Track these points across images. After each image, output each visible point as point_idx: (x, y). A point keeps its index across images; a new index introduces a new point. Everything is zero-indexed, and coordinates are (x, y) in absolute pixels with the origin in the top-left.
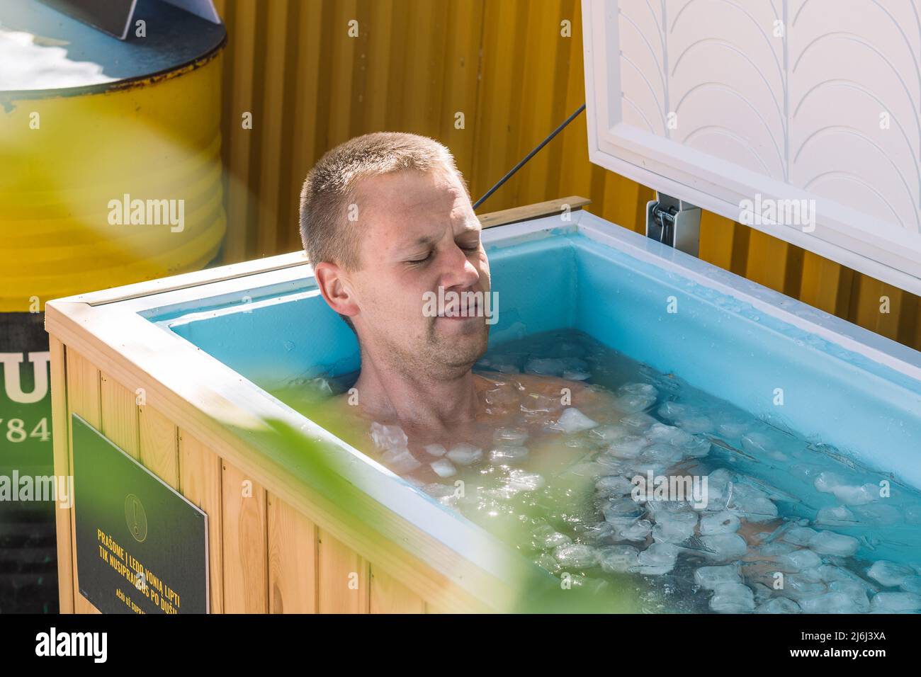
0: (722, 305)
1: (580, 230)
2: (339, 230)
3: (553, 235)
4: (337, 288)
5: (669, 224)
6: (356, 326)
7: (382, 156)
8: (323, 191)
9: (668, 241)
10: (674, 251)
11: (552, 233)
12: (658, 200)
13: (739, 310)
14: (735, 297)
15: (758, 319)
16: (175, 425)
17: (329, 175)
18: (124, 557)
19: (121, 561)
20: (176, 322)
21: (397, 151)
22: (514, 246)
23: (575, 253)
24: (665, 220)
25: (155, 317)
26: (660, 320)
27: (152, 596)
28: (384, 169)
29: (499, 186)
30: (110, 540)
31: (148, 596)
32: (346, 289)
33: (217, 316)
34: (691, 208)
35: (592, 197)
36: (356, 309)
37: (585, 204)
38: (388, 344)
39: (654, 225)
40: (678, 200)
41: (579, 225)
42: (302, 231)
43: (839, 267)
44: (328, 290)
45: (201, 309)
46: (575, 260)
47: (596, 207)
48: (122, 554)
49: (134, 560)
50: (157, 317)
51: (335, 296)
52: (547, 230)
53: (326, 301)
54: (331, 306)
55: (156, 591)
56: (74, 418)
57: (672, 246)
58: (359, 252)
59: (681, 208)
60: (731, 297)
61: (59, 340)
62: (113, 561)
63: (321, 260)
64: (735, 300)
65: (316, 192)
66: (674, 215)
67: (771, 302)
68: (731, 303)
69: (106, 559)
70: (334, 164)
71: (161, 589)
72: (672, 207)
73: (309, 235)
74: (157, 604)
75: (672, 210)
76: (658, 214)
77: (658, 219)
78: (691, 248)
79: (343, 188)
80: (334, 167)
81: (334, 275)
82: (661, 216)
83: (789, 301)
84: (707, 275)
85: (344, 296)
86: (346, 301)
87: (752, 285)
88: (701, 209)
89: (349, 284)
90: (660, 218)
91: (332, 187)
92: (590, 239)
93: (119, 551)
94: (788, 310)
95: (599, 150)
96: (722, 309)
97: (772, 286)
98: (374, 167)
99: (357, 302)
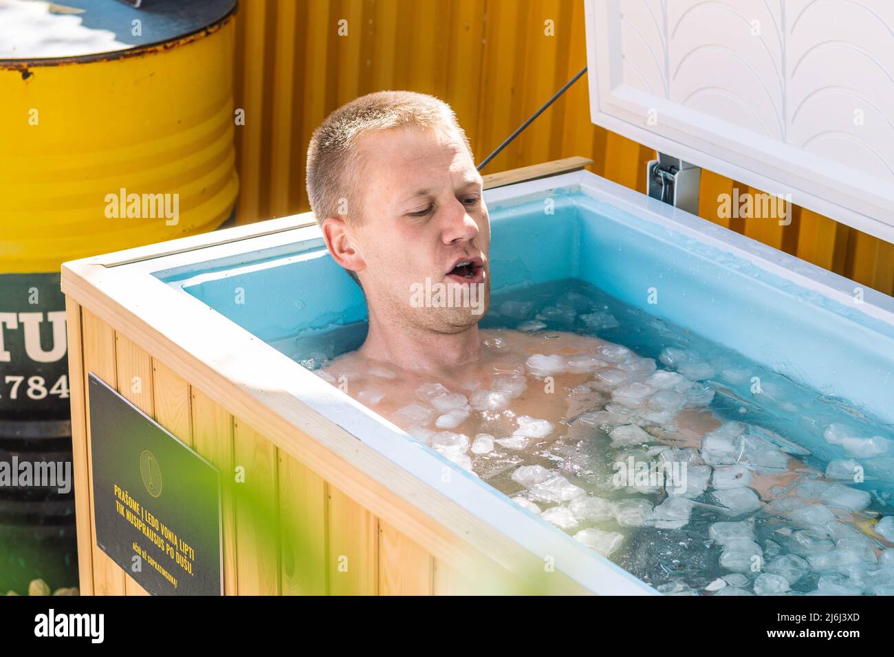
0: (722, 262)
1: (583, 190)
2: (343, 185)
3: (555, 195)
4: (344, 242)
5: (670, 183)
6: (362, 283)
7: (384, 112)
8: (327, 147)
9: (668, 199)
10: (674, 209)
11: (556, 193)
12: (658, 159)
13: (738, 267)
14: (735, 255)
15: (757, 275)
16: (188, 384)
17: (333, 132)
18: (140, 512)
19: (137, 516)
20: (189, 283)
21: (399, 108)
22: (518, 206)
23: (578, 212)
24: (666, 179)
25: (167, 278)
26: (661, 277)
27: (168, 550)
28: (386, 124)
29: (503, 147)
30: (126, 495)
31: (163, 549)
32: (351, 245)
33: (228, 276)
34: (691, 167)
35: (594, 157)
36: (362, 264)
37: (588, 164)
38: (391, 300)
39: (654, 185)
40: (677, 160)
41: (582, 185)
42: (309, 188)
43: (835, 225)
44: (335, 245)
45: (213, 270)
46: (578, 219)
47: (598, 167)
48: (138, 509)
49: (149, 514)
50: (170, 277)
51: (342, 251)
52: (551, 190)
53: (333, 256)
54: (338, 262)
55: (171, 545)
56: (90, 377)
57: (672, 204)
58: (363, 207)
59: (681, 168)
60: (730, 254)
61: (74, 300)
62: (129, 516)
63: (327, 217)
64: (734, 257)
65: (322, 150)
66: (674, 174)
67: (769, 259)
68: (731, 260)
69: (122, 513)
70: (338, 121)
71: (176, 543)
72: (672, 167)
73: (315, 191)
74: (173, 557)
75: (673, 169)
76: (659, 174)
77: (659, 178)
78: (691, 207)
79: (346, 144)
80: (338, 124)
81: (341, 231)
82: (662, 175)
83: (787, 258)
84: (707, 233)
85: (351, 252)
86: (353, 257)
87: (751, 242)
88: (701, 168)
89: (355, 240)
90: (660, 177)
91: (336, 143)
92: (592, 198)
93: (135, 506)
94: (787, 266)
95: (600, 111)
96: (721, 266)
97: (770, 243)
98: (376, 122)
99: (363, 258)
